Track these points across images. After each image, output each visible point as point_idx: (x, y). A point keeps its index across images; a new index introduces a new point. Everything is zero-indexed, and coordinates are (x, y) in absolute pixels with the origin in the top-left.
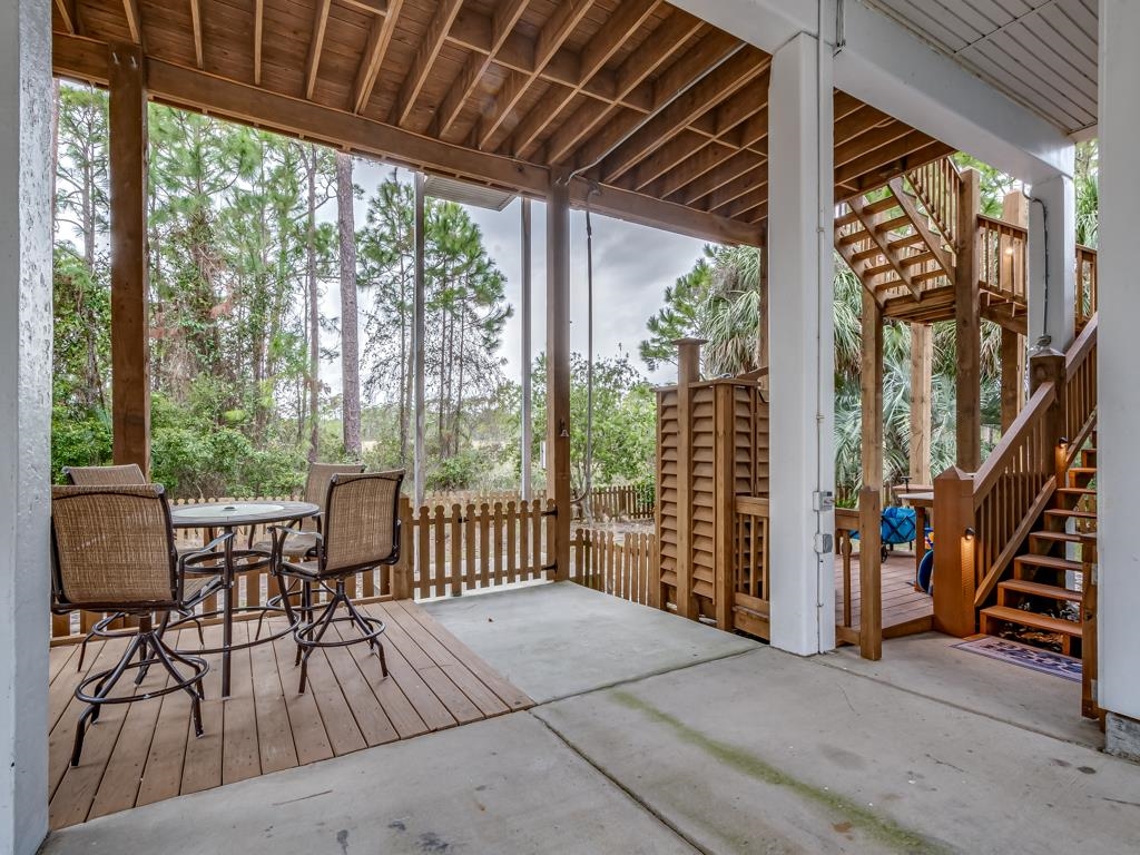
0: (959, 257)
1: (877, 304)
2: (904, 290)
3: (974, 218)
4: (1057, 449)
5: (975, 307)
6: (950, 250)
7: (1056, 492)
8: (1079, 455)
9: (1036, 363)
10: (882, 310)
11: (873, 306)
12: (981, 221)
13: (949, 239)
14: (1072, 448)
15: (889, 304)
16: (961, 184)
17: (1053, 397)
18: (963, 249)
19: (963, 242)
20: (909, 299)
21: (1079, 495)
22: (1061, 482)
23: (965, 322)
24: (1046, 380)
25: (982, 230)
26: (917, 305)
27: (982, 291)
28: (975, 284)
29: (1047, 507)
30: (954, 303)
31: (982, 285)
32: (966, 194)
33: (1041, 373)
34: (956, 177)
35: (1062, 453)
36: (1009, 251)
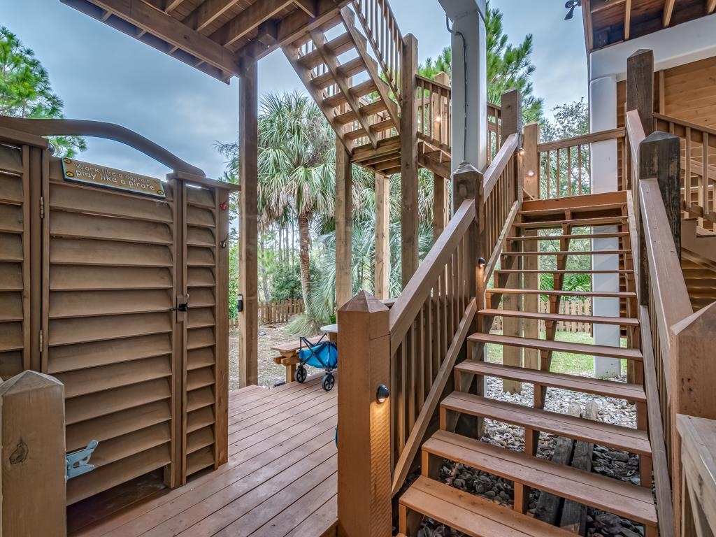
0: (403, 109)
1: (346, 150)
2: (365, 140)
3: (413, 77)
4: (477, 268)
5: (414, 153)
6: (397, 102)
7: (476, 314)
8: (492, 275)
9: (459, 180)
10: (351, 156)
11: (343, 151)
12: (419, 81)
13: (395, 90)
14: (488, 268)
15: (355, 152)
16: (404, 47)
17: (473, 214)
18: (406, 102)
19: (405, 97)
20: (369, 147)
21: (493, 316)
22: (479, 305)
23: (407, 165)
24: (467, 197)
25: (420, 89)
26: (374, 152)
27: (419, 140)
28: (414, 134)
29: (469, 333)
30: (399, 150)
31: (419, 135)
32: (408, 55)
33: (463, 190)
34: (400, 39)
35: (480, 273)
36: (438, 119)
